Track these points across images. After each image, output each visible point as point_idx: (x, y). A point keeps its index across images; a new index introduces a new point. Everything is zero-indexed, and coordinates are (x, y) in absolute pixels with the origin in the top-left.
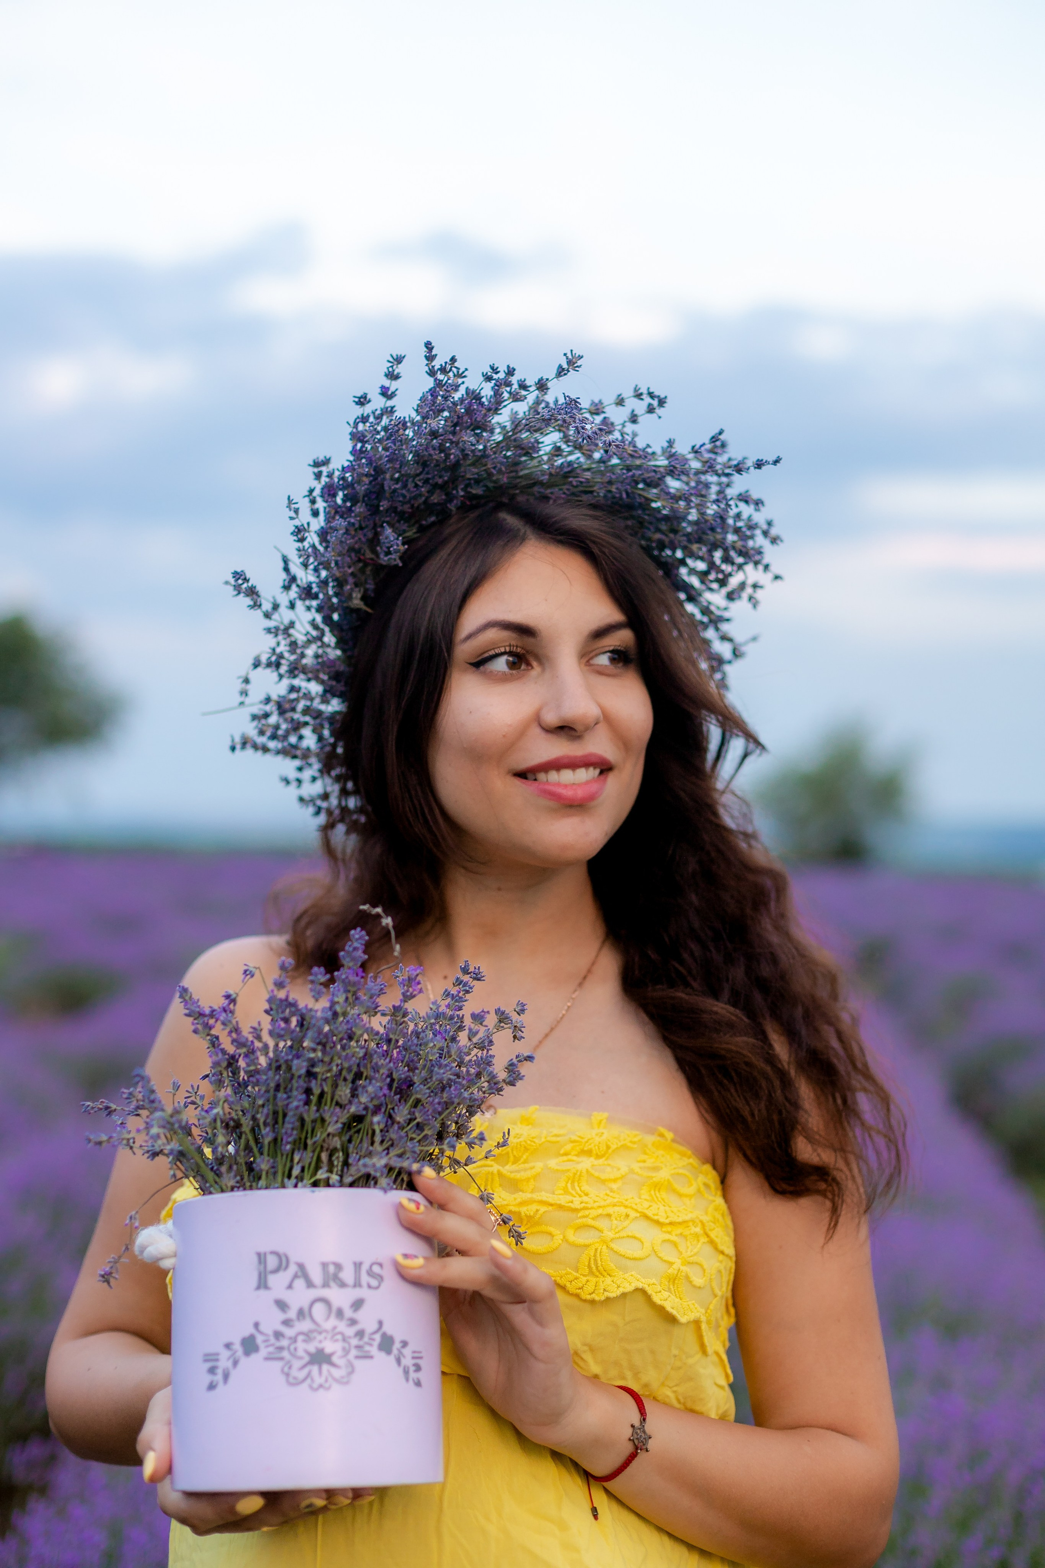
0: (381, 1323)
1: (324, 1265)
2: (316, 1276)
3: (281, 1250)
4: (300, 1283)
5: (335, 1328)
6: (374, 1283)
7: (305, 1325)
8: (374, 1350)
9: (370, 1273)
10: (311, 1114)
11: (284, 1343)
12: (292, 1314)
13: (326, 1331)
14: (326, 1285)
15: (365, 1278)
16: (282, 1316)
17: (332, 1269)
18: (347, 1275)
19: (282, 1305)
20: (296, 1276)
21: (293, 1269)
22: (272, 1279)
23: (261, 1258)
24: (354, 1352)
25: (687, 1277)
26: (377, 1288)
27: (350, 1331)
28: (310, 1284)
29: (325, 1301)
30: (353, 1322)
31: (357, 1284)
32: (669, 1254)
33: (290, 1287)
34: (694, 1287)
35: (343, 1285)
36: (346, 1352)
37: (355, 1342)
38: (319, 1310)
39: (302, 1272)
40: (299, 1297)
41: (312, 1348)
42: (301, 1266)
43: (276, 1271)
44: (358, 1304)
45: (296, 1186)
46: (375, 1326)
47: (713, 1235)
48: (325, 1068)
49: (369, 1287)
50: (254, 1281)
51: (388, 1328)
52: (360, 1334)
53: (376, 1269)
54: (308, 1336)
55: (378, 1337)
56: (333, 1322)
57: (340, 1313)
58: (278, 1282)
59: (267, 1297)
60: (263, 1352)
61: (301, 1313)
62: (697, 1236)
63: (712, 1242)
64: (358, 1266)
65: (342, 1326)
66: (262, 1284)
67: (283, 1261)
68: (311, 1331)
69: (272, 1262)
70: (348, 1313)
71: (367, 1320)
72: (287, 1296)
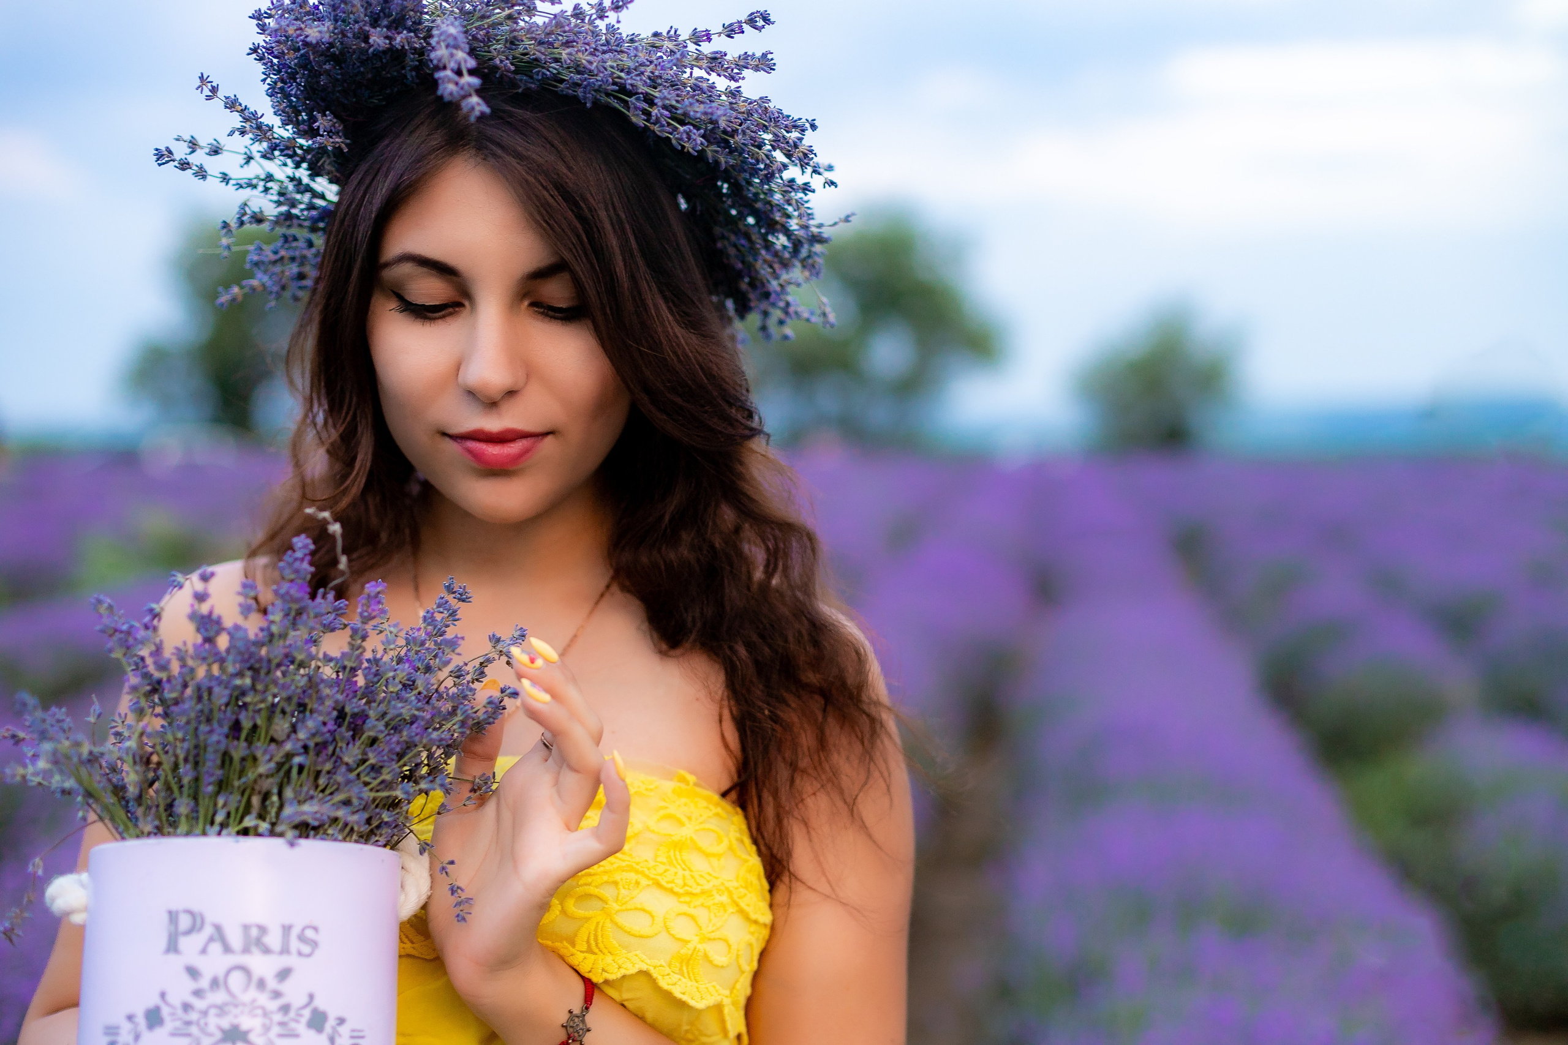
0: (311, 997)
1: (246, 928)
2: (235, 939)
3: (196, 908)
4: (216, 948)
5: (254, 1001)
6: (306, 949)
7: (218, 997)
8: (301, 1027)
9: (302, 938)
10: (239, 750)
11: (193, 1016)
12: (204, 983)
13: (244, 1005)
14: (246, 950)
15: (295, 944)
16: (192, 985)
17: (254, 932)
18: (273, 939)
19: (193, 972)
20: (211, 939)
21: (208, 931)
22: (184, 942)
23: (173, 916)
24: (276, 1030)
25: (706, 957)
26: (309, 955)
27: (273, 1005)
28: (227, 949)
29: (245, 970)
30: (277, 994)
31: (285, 950)
32: (683, 929)
33: (204, 951)
34: (716, 966)
35: (267, 951)
36: (267, 1029)
37: (278, 1017)
38: (236, 980)
39: (219, 934)
40: (214, 963)
41: (225, 1023)
42: (218, 928)
43: (189, 932)
44: (284, 974)
45: (219, 834)
46: (304, 1000)
47: (743, 905)
48: (258, 698)
49: (300, 954)
50: (163, 943)
51: (320, 1003)
52: (285, 1009)
53: (310, 933)
54: (222, 1010)
55: (307, 1013)
56: (253, 993)
57: (261, 984)
58: (190, 945)
59: (177, 963)
60: (169, 1025)
61: (215, 983)
62: (722, 905)
63: (741, 912)
64: (287, 929)
65: (263, 999)
66: (172, 947)
67: (197, 922)
68: (226, 1004)
69: (185, 922)
70: (272, 984)
71: (295, 992)
72: (199, 962)
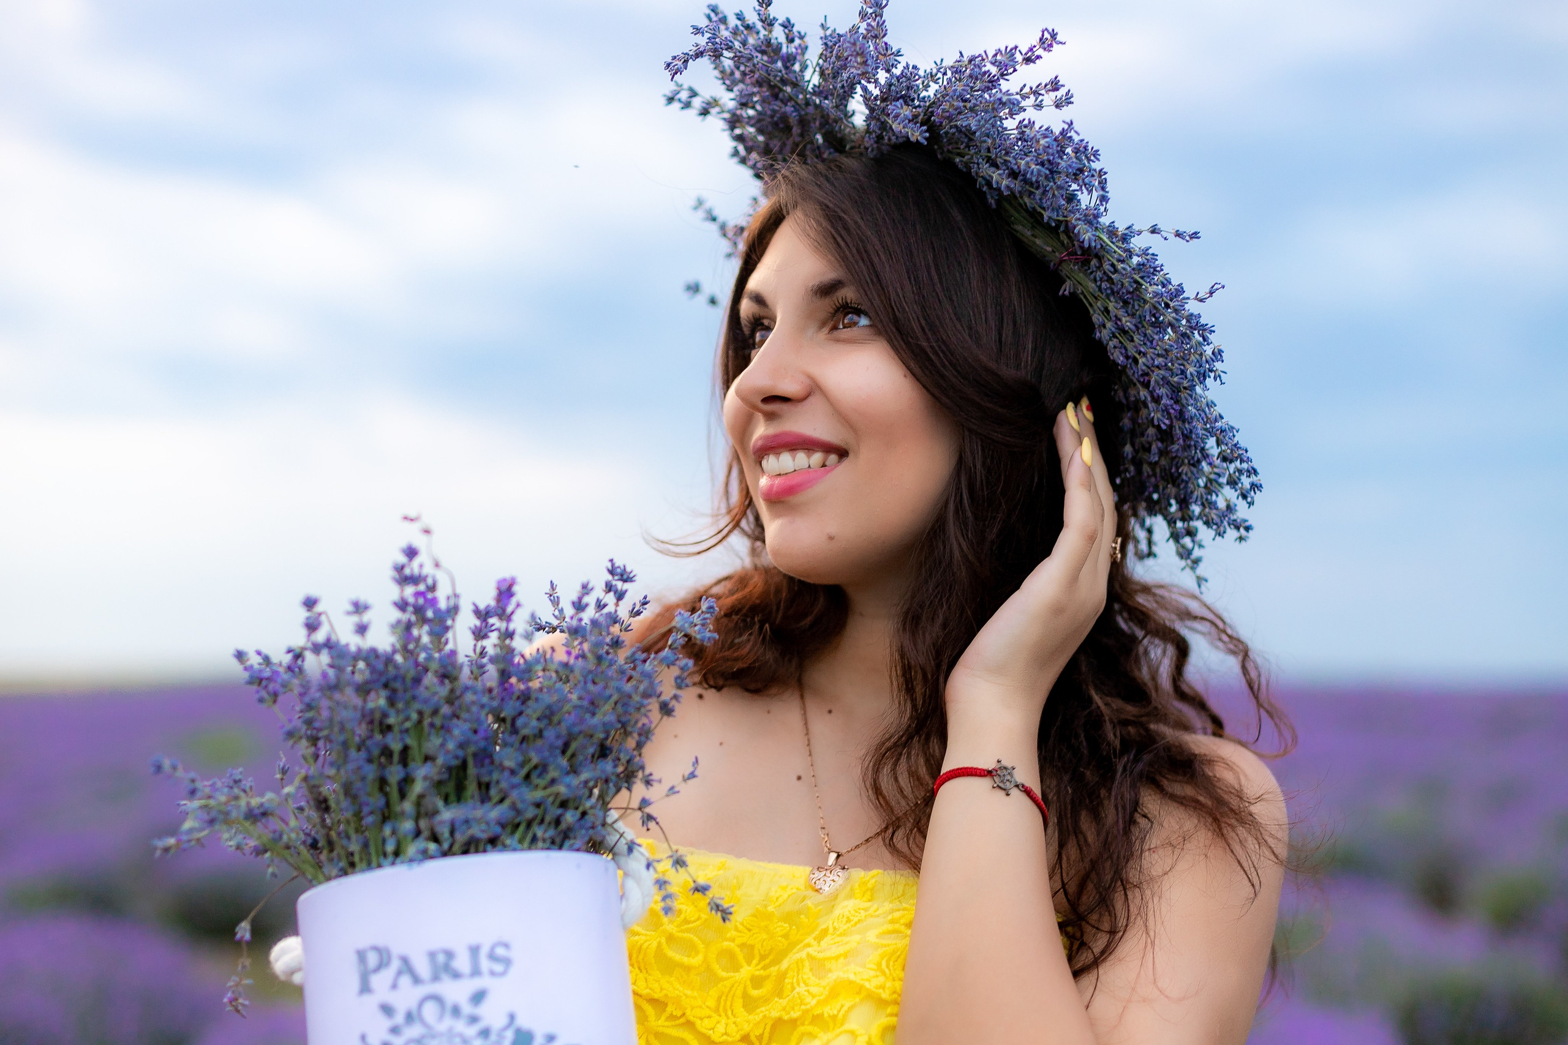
0: (512, 1017)
1: (432, 955)
2: (423, 968)
3: (380, 943)
4: (405, 981)
5: (450, 1030)
6: (498, 968)
7: (415, 1031)
9: (492, 957)
10: (395, 774)
12: (399, 1019)
13: (441, 1035)
14: (436, 978)
15: (485, 964)
16: (388, 1023)
17: (441, 958)
18: (462, 963)
19: (387, 1010)
20: (400, 973)
21: (396, 964)
22: (376, 980)
23: (361, 956)
26: (503, 974)
27: (471, 1031)
28: (417, 980)
29: (437, 999)
30: (474, 1020)
31: (476, 972)
33: (394, 986)
35: (456, 975)
38: (430, 1011)
39: (407, 966)
40: (406, 997)
42: (405, 960)
43: (378, 969)
44: (478, 997)
45: (393, 864)
46: (504, 1021)
48: (401, 717)
49: (493, 973)
50: (355, 983)
51: (523, 1022)
52: (485, 1033)
53: (500, 951)
55: (509, 1035)
56: (448, 1022)
57: (456, 1011)
58: (381, 981)
59: (371, 1002)
61: (410, 1017)
64: (474, 950)
65: (460, 1026)
66: (365, 988)
67: (384, 957)
69: (372, 959)
70: (467, 1009)
71: (493, 1014)
72: (392, 998)
